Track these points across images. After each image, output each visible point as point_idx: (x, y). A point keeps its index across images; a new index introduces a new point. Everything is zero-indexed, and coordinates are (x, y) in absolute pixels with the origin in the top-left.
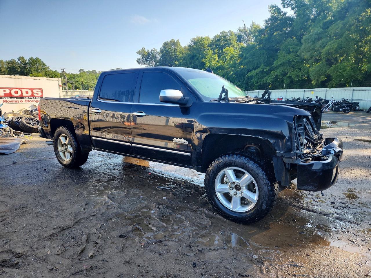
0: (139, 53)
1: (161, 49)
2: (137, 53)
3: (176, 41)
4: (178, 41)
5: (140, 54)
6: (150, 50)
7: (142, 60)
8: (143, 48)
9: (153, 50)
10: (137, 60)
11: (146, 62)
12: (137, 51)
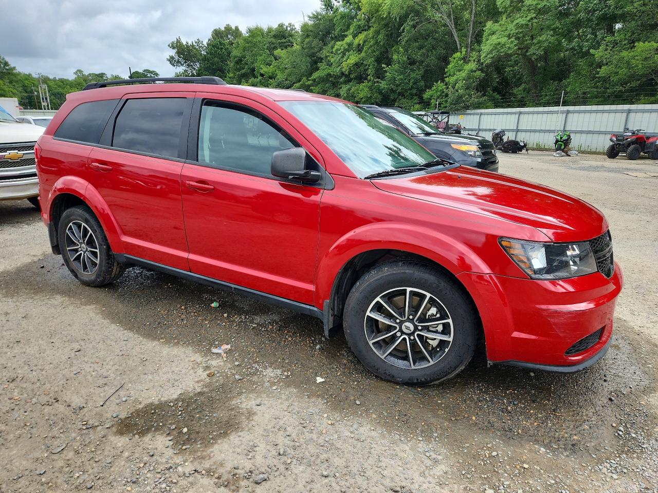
0: (173, 46)
1: (209, 40)
2: (169, 45)
3: (234, 28)
4: (237, 28)
5: (174, 48)
6: (190, 43)
7: (177, 58)
8: (178, 38)
9: (196, 42)
10: (169, 58)
11: (185, 62)
12: (170, 42)
